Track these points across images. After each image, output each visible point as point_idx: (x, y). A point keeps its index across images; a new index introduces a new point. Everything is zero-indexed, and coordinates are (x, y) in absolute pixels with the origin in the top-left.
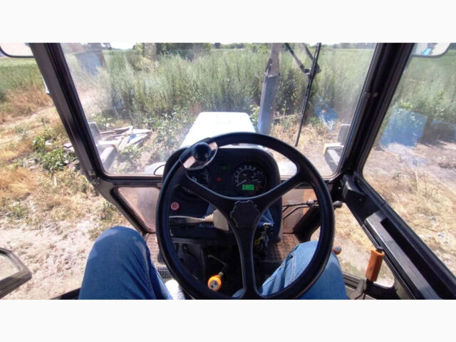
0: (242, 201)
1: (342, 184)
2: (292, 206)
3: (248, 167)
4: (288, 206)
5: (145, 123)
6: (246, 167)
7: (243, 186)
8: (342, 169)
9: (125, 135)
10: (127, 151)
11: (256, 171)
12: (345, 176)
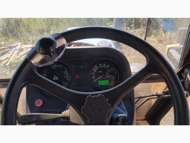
0: (92, 95)
1: (184, 77)
2: (143, 97)
3: (102, 65)
4: (140, 98)
5: (30, 40)
6: (100, 65)
7: (99, 82)
8: (184, 64)
9: (15, 50)
10: (16, 61)
11: (109, 68)
12: (186, 70)
